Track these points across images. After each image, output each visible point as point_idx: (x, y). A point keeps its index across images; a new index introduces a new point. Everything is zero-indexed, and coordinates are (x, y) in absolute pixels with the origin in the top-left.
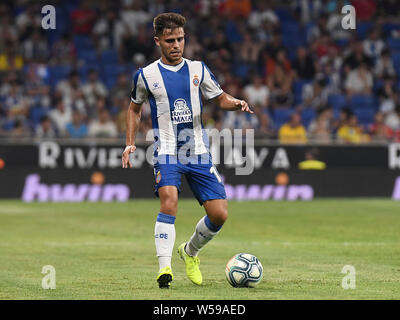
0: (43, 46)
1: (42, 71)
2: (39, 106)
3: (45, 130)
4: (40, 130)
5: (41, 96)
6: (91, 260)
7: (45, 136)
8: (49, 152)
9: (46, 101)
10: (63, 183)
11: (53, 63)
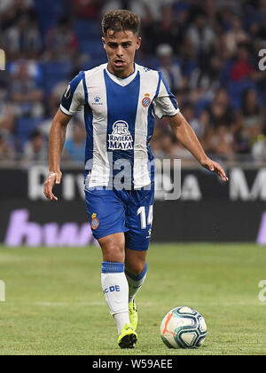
0: (33, 34)
1: (33, 69)
2: (28, 116)
3: (37, 150)
4: (29, 149)
5: (31, 103)
6: (97, 326)
7: (36, 159)
8: (42, 179)
9: (38, 111)
10: (61, 222)
11: (46, 58)
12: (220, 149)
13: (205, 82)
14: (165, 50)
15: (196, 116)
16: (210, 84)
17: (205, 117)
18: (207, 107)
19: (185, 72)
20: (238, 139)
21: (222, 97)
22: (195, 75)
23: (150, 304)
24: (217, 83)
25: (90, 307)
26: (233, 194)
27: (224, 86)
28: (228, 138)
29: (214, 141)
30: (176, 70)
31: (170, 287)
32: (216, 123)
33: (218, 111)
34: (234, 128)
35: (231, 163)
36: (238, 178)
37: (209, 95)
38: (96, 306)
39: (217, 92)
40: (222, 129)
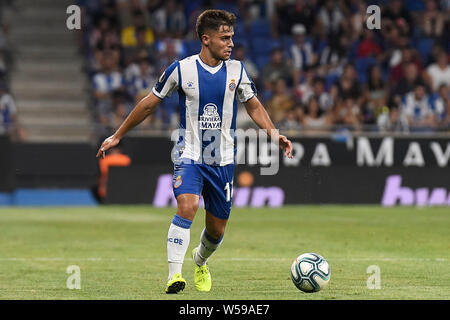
12: (348, 120)
13: (335, 58)
14: (299, 29)
15: (327, 90)
16: (339, 61)
17: (334, 91)
18: (337, 82)
19: (316, 49)
20: (364, 110)
21: (350, 72)
22: (326, 52)
23: (283, 260)
24: (345, 61)
25: (230, 262)
26: (360, 160)
27: (351, 63)
28: (356, 110)
29: (343, 112)
30: (308, 48)
31: (302, 244)
32: (345, 96)
33: (346, 85)
34: (361, 100)
35: (357, 133)
36: (364, 146)
37: (339, 71)
38: (235, 261)
39: (345, 68)
40: (350, 102)
